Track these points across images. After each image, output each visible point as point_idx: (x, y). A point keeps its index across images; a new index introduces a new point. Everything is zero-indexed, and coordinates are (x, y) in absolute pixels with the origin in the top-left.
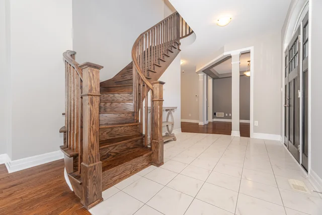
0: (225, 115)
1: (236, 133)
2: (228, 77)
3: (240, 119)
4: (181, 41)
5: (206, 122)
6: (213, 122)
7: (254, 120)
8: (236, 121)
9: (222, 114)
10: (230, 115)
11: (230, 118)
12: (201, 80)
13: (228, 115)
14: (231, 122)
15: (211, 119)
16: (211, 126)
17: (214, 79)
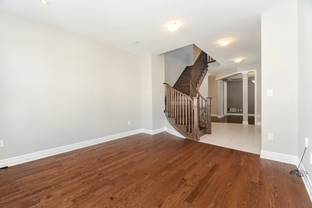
0: (237, 110)
1: (245, 122)
2: (240, 81)
3: (248, 113)
4: (208, 64)
5: (223, 116)
6: (228, 116)
7: (257, 114)
8: (245, 115)
9: (234, 110)
10: (241, 110)
11: (242, 112)
12: (219, 85)
13: (240, 110)
14: (242, 116)
15: (226, 114)
16: (226, 119)
17: (228, 82)
